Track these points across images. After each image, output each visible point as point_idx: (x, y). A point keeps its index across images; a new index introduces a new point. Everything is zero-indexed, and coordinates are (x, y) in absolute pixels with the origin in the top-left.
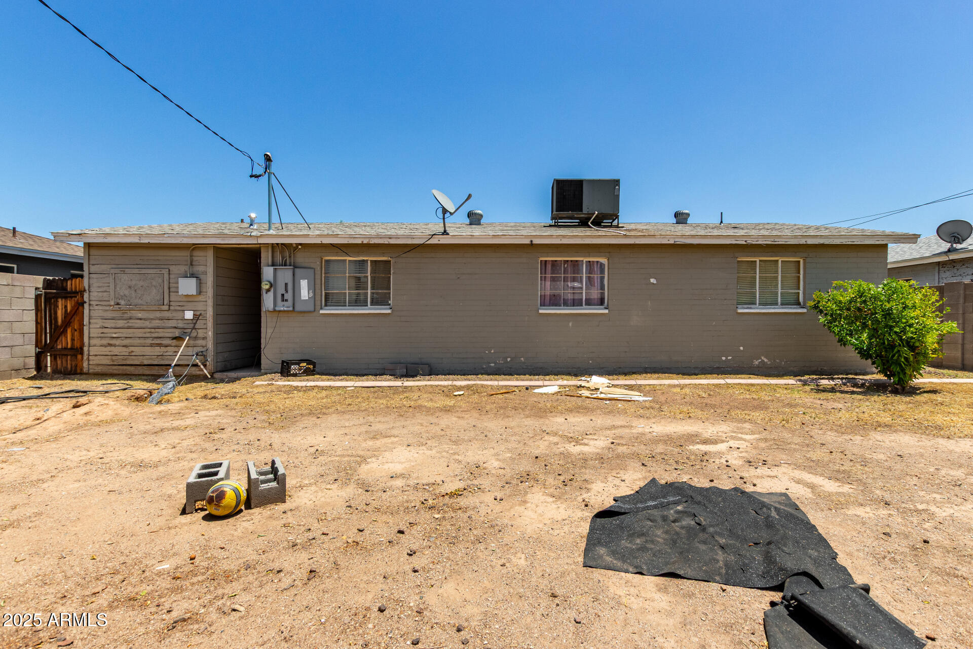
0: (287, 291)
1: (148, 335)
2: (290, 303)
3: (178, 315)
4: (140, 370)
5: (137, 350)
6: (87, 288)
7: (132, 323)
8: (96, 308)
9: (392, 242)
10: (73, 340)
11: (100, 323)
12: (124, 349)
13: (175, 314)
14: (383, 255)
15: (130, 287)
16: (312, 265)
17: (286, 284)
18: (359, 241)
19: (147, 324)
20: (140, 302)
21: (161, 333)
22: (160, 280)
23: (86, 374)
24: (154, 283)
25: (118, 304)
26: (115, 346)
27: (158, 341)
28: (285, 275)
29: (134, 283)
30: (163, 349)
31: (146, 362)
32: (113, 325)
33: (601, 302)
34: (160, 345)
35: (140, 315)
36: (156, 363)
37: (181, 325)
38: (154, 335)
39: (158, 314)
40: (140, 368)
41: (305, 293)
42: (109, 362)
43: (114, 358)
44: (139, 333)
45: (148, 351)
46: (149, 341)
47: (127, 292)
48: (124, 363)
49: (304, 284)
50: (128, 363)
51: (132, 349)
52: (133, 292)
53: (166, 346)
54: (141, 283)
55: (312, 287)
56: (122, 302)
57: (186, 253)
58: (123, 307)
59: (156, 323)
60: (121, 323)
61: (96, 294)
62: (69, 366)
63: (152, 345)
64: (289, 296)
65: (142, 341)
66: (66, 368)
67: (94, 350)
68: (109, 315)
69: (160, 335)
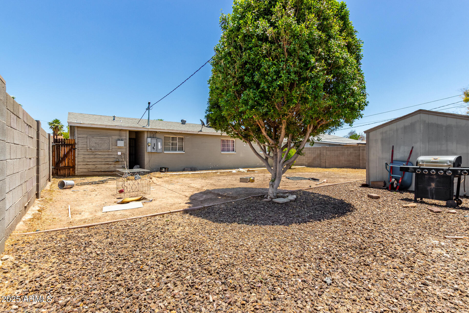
0: (154, 146)
1: (103, 161)
2: (156, 150)
3: (116, 153)
4: (100, 173)
5: (99, 166)
6: (77, 143)
7: (96, 156)
8: (81, 150)
9: (188, 133)
10: (68, 163)
11: (82, 156)
12: (93, 166)
13: (114, 153)
14: (182, 136)
15: (96, 143)
16: (161, 138)
17: (154, 144)
18: (179, 132)
19: (103, 156)
20: (100, 149)
21: (108, 160)
22: (108, 141)
23: (76, 176)
24: (106, 142)
25: (91, 149)
26: (89, 165)
27: (107, 163)
28: (154, 141)
29: (97, 141)
30: (109, 165)
31: (102, 170)
32: (88, 157)
33: (233, 151)
34: (108, 164)
35: (100, 153)
36: (106, 170)
37: (116, 157)
38: (106, 161)
39: (107, 153)
40: (100, 172)
41: (160, 147)
42: (86, 171)
43: (89, 169)
44: (99, 160)
45: (103, 166)
46: (104, 163)
47: (94, 145)
48: (93, 171)
49: (159, 144)
50: (95, 171)
51: (96, 166)
52: (97, 145)
53: (110, 164)
54: (101, 142)
55: (161, 145)
56: (93, 149)
57: (118, 132)
58: (93, 151)
59: (107, 156)
60: (92, 156)
61: (81, 145)
62: (67, 173)
63: (105, 164)
64: (155, 148)
65: (101, 163)
66: (65, 174)
67: (79, 167)
68: (87, 153)
69: (108, 161)
